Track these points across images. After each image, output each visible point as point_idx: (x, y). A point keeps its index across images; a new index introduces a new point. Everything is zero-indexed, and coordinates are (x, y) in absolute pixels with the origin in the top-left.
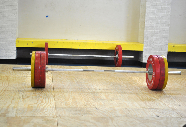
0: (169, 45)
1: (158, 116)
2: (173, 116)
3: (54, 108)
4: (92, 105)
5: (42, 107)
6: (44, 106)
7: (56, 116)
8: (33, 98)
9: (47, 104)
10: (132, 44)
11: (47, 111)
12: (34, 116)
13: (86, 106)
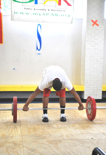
0: (103, 86)
1: (92, 139)
2: (103, 138)
3: (20, 136)
4: (47, 132)
5: (12, 135)
6: (13, 134)
7: (22, 141)
8: (5, 128)
9: (15, 133)
10: (76, 86)
11: (15, 137)
12: (6, 141)
13: (42, 133)
